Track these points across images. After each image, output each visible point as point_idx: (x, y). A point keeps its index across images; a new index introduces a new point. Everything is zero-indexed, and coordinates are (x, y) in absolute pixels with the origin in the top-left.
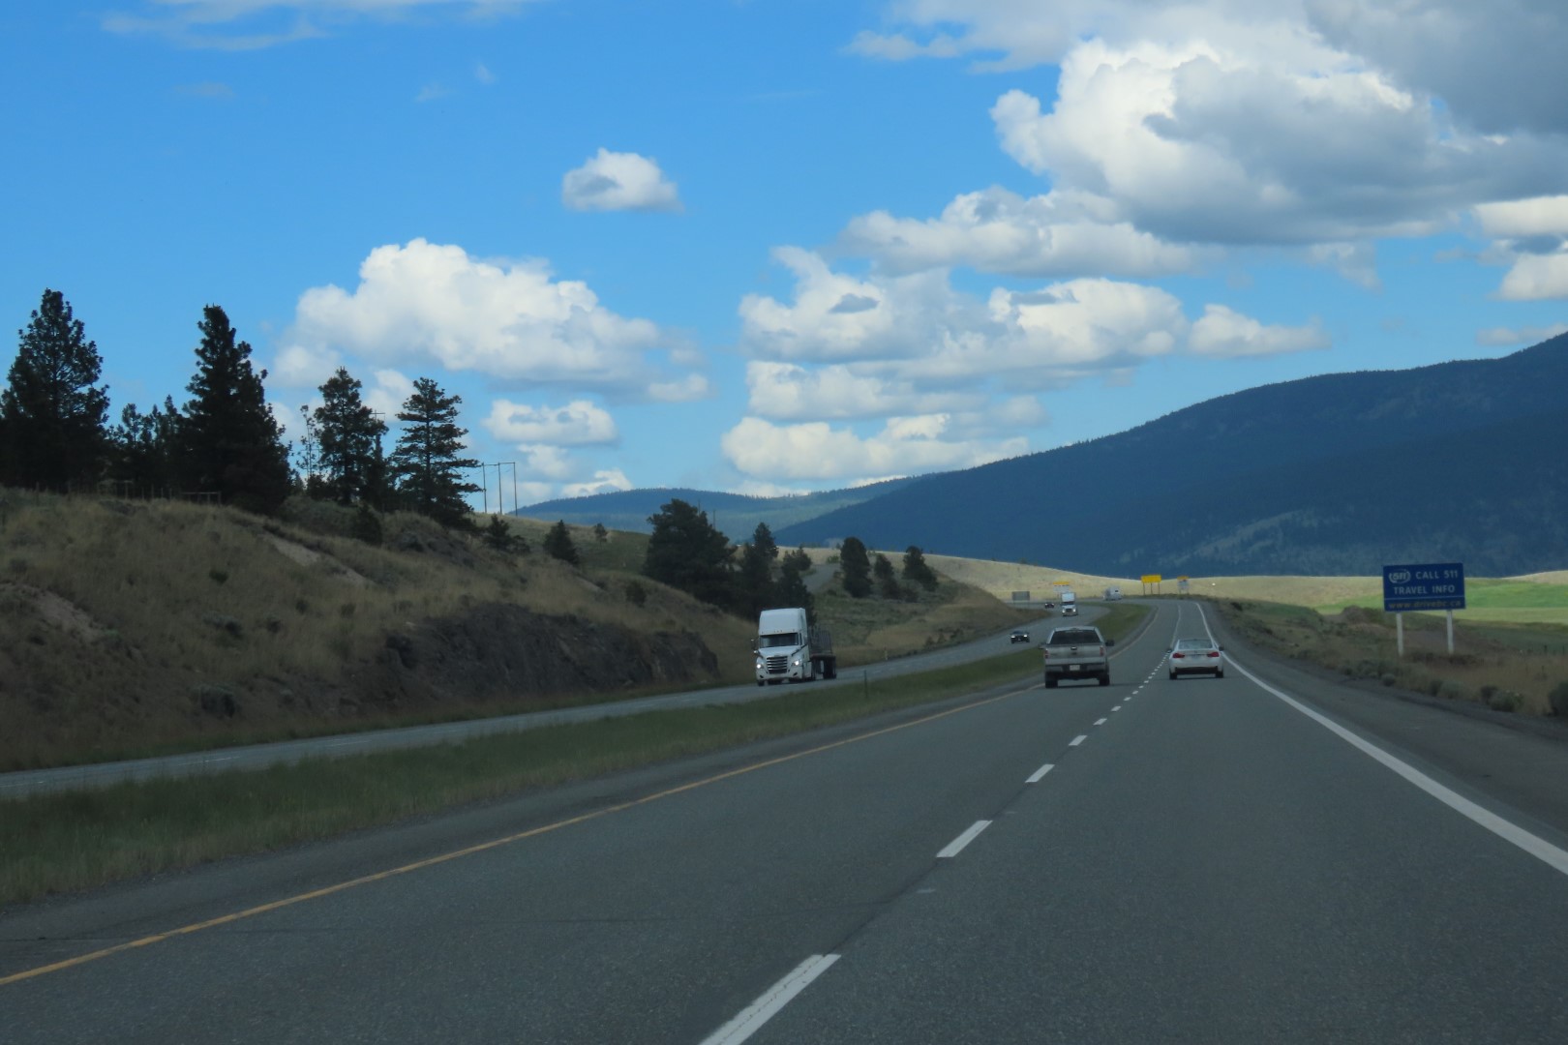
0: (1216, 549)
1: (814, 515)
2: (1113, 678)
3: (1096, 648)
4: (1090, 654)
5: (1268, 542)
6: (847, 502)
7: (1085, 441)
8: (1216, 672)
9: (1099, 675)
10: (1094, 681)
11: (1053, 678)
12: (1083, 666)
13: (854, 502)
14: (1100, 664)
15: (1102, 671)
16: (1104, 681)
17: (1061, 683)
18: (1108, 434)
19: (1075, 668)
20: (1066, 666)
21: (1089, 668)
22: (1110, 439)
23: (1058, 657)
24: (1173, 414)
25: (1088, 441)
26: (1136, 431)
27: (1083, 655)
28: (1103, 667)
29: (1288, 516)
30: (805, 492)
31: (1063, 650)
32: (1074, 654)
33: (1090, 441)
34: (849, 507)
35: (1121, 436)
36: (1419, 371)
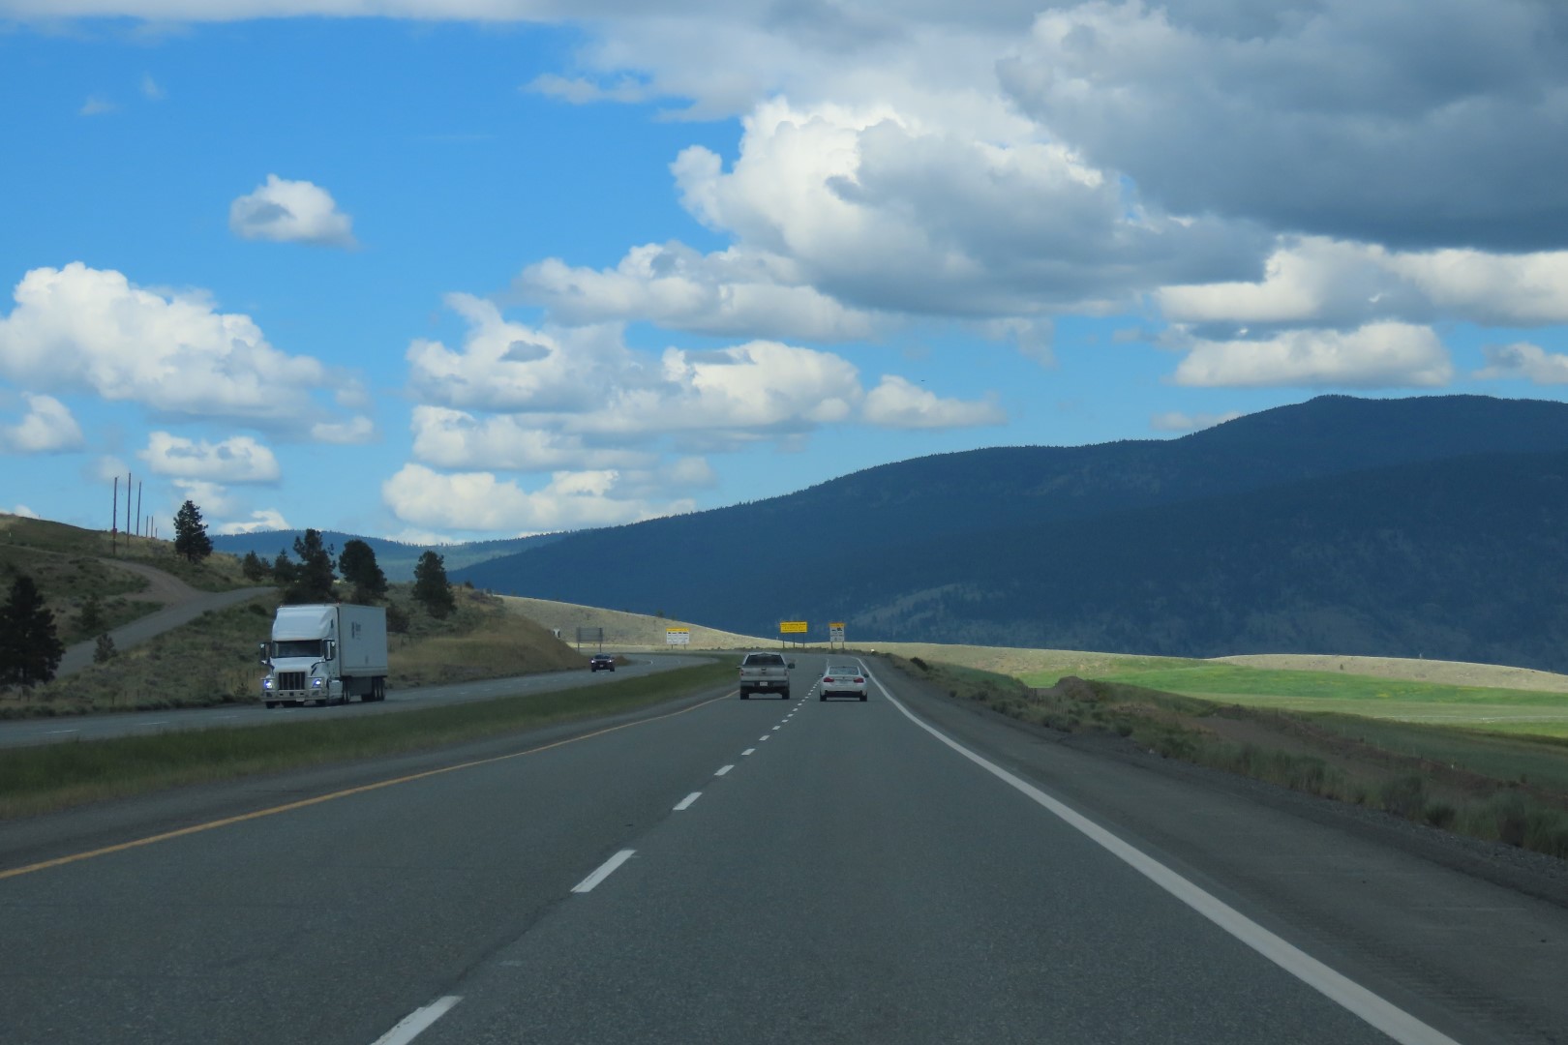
0: (875, 620)
1: (465, 565)
2: (792, 693)
3: (781, 670)
4: (776, 673)
5: (929, 614)
6: (498, 553)
7: (746, 502)
8: (861, 697)
9: (782, 690)
10: (778, 695)
11: (747, 691)
12: (770, 682)
13: (506, 553)
14: (784, 682)
15: (784, 688)
16: (786, 696)
17: (751, 696)
18: (770, 497)
19: (763, 684)
20: (757, 683)
21: (775, 685)
22: (772, 502)
23: (753, 674)
24: (837, 480)
25: (749, 503)
26: (799, 495)
27: (771, 675)
28: (786, 684)
29: (949, 588)
30: (460, 542)
31: (756, 670)
32: (764, 674)
33: (751, 502)
34: (500, 557)
35: (784, 499)
36: (1089, 450)
